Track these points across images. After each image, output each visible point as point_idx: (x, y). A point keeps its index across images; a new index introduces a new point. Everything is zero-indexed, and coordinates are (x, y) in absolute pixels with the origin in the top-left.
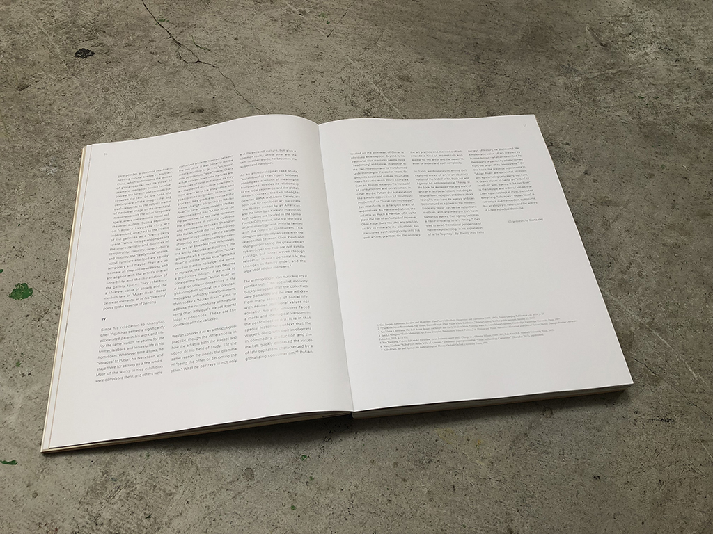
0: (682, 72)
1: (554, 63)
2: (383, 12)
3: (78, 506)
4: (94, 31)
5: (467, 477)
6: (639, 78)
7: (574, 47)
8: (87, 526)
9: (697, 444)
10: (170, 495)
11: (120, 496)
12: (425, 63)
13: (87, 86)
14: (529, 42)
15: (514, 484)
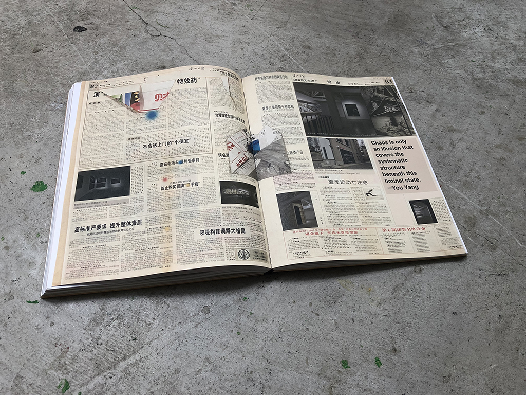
0: (501, 45)
1: (410, 38)
2: (290, 4)
3: (84, 331)
4: (86, 14)
5: (363, 314)
6: (471, 49)
7: (424, 28)
8: (91, 345)
10: (150, 324)
11: (114, 325)
12: (321, 37)
13: (83, 51)
14: (393, 25)
15: (396, 317)
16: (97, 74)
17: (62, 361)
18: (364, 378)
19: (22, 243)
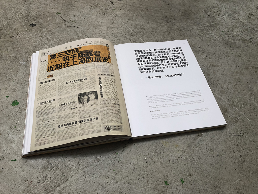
0: (236, 23)
1: (193, 22)
2: (134, 8)
3: (39, 173)
4: (36, 18)
5: (174, 158)
6: (222, 25)
7: (199, 16)
8: (42, 180)
9: (252, 143)
10: (71, 168)
11: (53, 169)
12: (149, 23)
13: (34, 35)
14: (184, 15)
15: (190, 159)
16: (42, 46)
17: (29, 188)
18: (176, 189)
19: (8, 132)
